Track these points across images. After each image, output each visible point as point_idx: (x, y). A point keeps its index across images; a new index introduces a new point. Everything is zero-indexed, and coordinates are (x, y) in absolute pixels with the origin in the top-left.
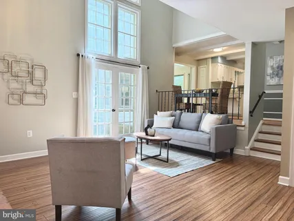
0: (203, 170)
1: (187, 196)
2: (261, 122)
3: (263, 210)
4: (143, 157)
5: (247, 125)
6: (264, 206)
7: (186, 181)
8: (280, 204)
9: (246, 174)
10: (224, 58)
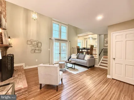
0: (85, 72)
1: (79, 81)
2: (103, 57)
3: (101, 86)
4: (68, 67)
5: (98, 58)
6: (102, 85)
7: (79, 76)
8: (107, 84)
9: (97, 74)
10: (92, 38)
